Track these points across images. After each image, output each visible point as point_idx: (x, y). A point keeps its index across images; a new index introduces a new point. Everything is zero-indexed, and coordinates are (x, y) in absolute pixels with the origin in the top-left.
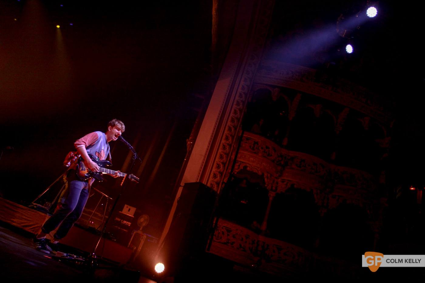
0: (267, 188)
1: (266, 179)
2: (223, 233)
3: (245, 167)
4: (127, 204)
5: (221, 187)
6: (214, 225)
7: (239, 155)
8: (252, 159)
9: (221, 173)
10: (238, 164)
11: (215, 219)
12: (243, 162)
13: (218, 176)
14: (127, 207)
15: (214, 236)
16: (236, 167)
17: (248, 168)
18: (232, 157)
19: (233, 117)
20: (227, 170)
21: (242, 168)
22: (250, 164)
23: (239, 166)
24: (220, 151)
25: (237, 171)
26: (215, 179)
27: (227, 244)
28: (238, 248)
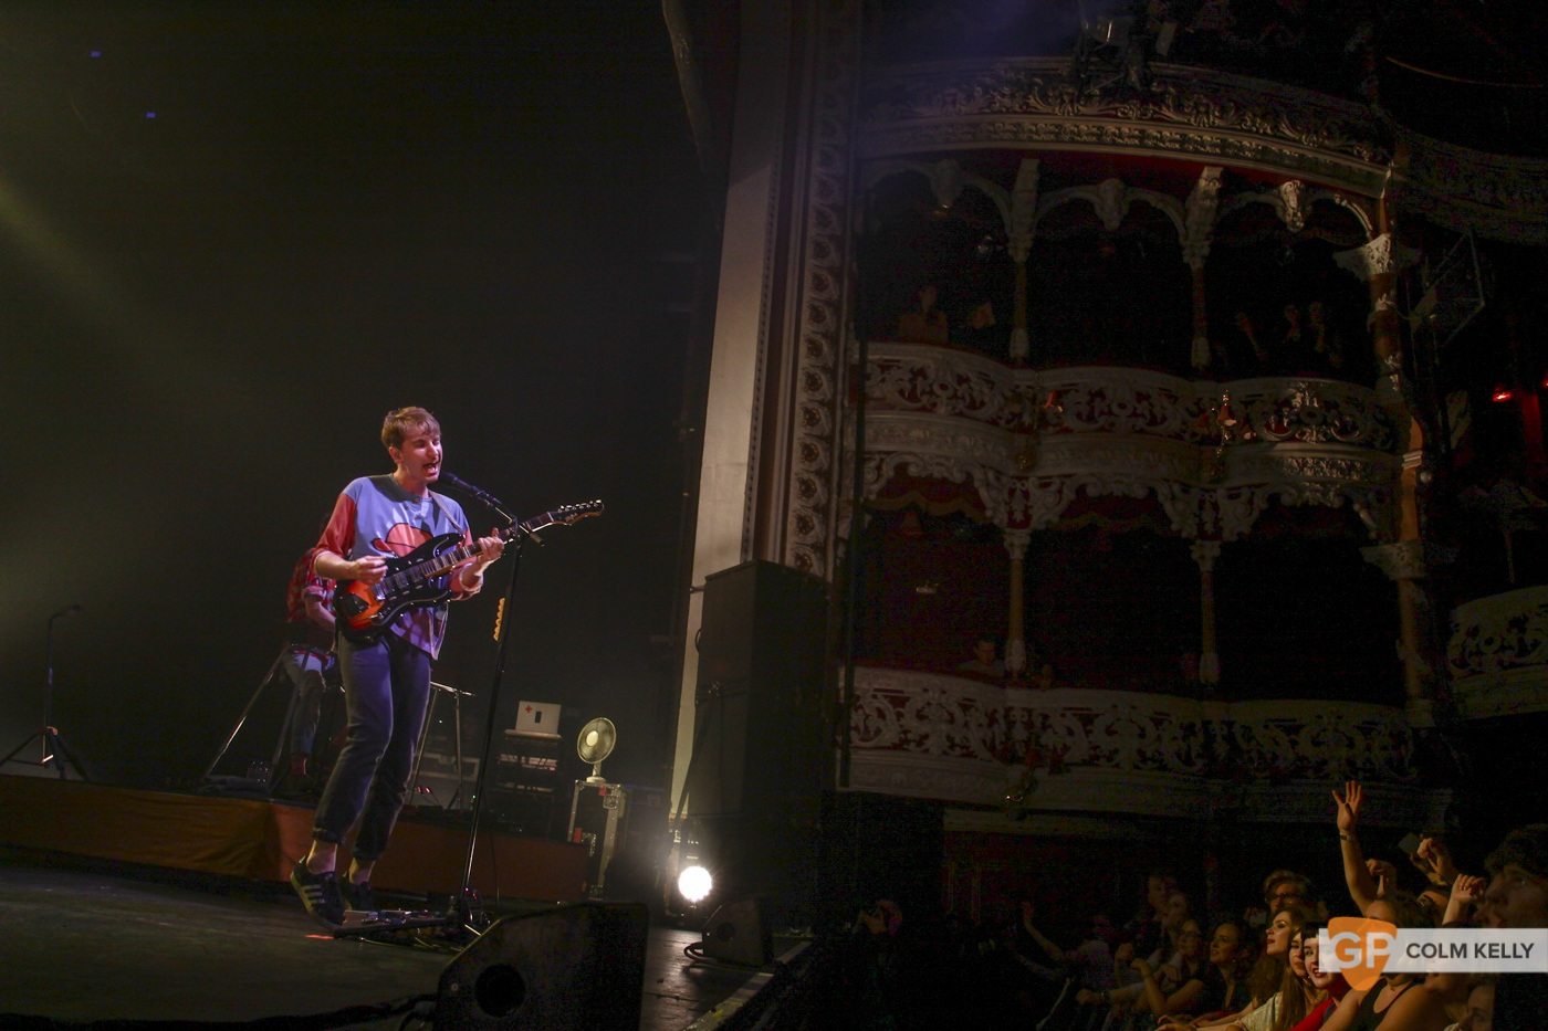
0: (996, 521)
1: (983, 493)
2: (881, 714)
3: (901, 468)
4: (526, 700)
5: (836, 557)
6: (842, 692)
7: (869, 432)
8: (916, 433)
9: (823, 510)
10: (873, 464)
11: (842, 672)
12: (888, 453)
13: (816, 521)
14: (529, 709)
15: (853, 733)
16: (870, 476)
17: (913, 471)
18: (845, 443)
19: (816, 304)
20: (839, 494)
21: (891, 474)
22: (915, 455)
23: (879, 468)
24: (799, 432)
25: (876, 487)
26: (807, 533)
27: (905, 746)
28: (945, 753)
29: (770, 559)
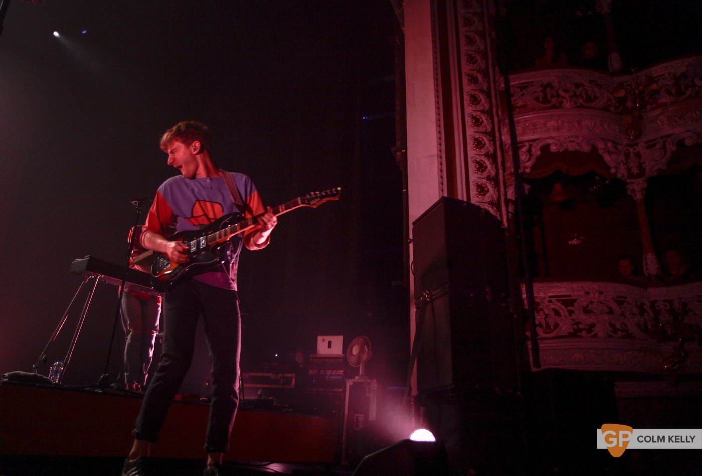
0: (619, 176)
1: (606, 157)
2: (556, 313)
3: (545, 149)
4: (322, 335)
5: (508, 212)
6: (526, 301)
7: (519, 129)
8: (552, 124)
9: (495, 180)
10: (524, 149)
11: (524, 289)
12: (534, 141)
13: (490, 186)
14: (324, 340)
15: (538, 328)
16: (523, 158)
17: (553, 149)
18: (503, 138)
19: (470, 52)
20: (504, 170)
21: (538, 153)
22: (553, 138)
23: (529, 151)
24: (470, 132)
25: (529, 164)
26: (484, 195)
27: (578, 334)
28: (610, 336)
29: (460, 197)
